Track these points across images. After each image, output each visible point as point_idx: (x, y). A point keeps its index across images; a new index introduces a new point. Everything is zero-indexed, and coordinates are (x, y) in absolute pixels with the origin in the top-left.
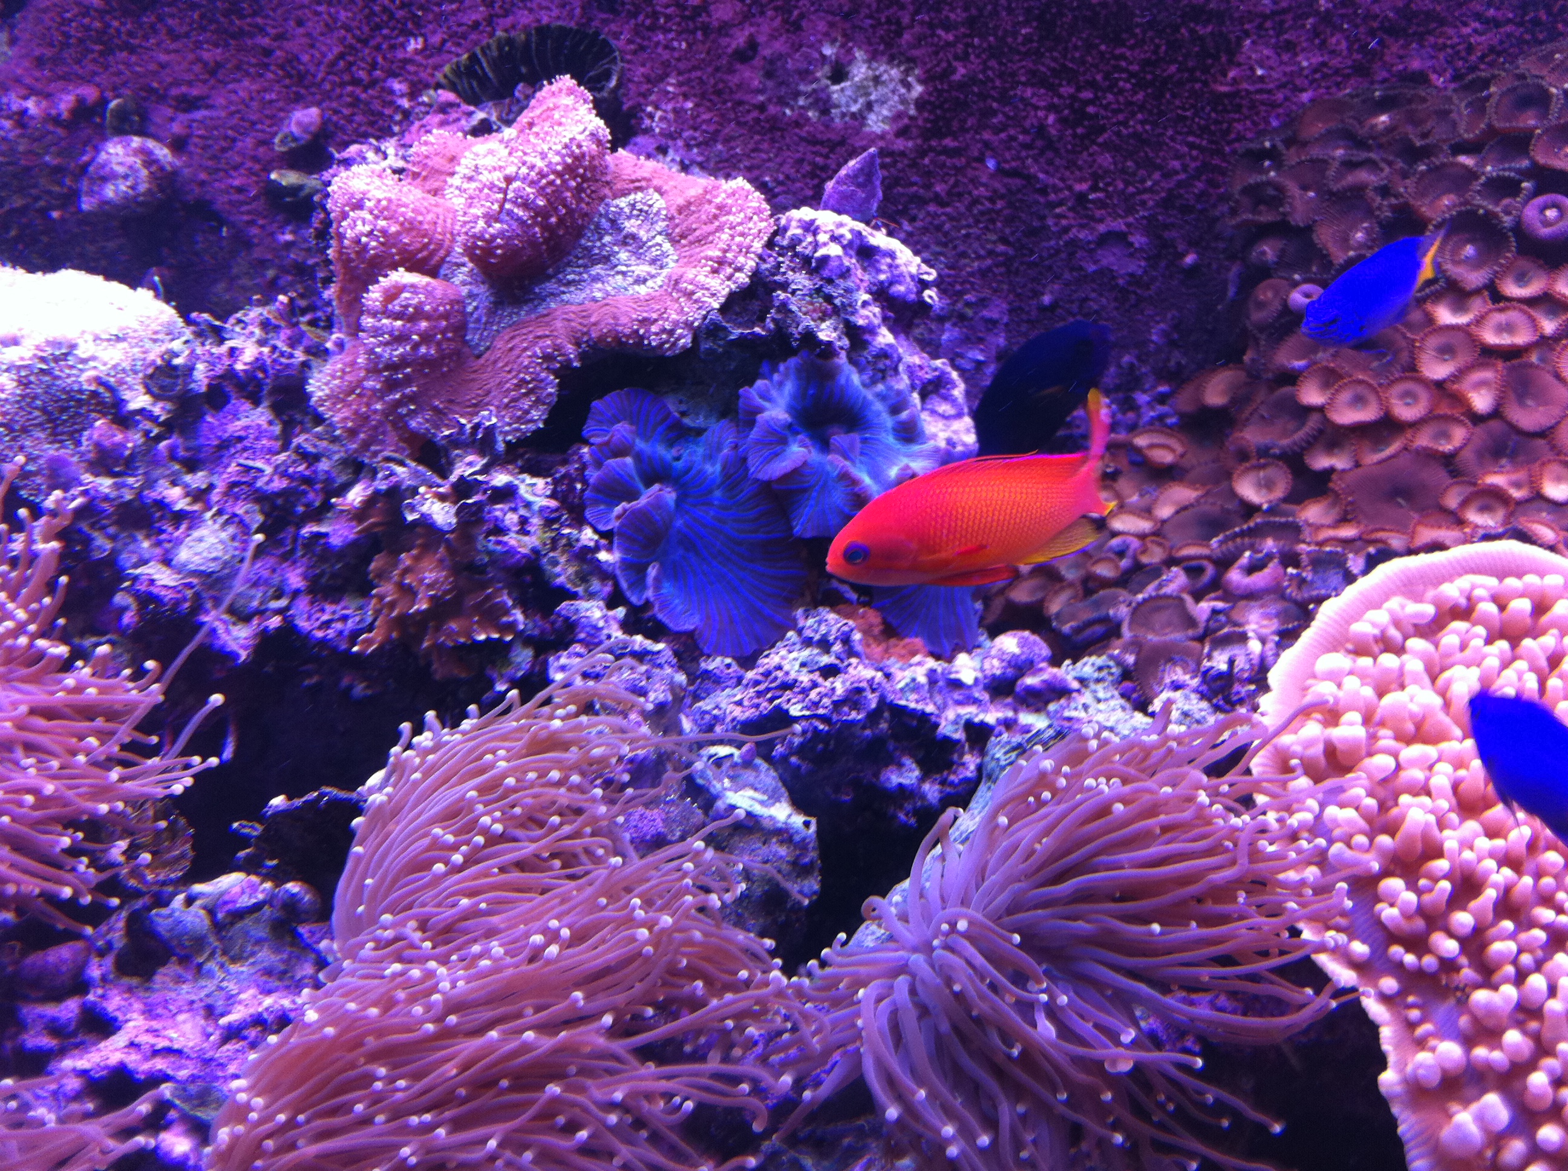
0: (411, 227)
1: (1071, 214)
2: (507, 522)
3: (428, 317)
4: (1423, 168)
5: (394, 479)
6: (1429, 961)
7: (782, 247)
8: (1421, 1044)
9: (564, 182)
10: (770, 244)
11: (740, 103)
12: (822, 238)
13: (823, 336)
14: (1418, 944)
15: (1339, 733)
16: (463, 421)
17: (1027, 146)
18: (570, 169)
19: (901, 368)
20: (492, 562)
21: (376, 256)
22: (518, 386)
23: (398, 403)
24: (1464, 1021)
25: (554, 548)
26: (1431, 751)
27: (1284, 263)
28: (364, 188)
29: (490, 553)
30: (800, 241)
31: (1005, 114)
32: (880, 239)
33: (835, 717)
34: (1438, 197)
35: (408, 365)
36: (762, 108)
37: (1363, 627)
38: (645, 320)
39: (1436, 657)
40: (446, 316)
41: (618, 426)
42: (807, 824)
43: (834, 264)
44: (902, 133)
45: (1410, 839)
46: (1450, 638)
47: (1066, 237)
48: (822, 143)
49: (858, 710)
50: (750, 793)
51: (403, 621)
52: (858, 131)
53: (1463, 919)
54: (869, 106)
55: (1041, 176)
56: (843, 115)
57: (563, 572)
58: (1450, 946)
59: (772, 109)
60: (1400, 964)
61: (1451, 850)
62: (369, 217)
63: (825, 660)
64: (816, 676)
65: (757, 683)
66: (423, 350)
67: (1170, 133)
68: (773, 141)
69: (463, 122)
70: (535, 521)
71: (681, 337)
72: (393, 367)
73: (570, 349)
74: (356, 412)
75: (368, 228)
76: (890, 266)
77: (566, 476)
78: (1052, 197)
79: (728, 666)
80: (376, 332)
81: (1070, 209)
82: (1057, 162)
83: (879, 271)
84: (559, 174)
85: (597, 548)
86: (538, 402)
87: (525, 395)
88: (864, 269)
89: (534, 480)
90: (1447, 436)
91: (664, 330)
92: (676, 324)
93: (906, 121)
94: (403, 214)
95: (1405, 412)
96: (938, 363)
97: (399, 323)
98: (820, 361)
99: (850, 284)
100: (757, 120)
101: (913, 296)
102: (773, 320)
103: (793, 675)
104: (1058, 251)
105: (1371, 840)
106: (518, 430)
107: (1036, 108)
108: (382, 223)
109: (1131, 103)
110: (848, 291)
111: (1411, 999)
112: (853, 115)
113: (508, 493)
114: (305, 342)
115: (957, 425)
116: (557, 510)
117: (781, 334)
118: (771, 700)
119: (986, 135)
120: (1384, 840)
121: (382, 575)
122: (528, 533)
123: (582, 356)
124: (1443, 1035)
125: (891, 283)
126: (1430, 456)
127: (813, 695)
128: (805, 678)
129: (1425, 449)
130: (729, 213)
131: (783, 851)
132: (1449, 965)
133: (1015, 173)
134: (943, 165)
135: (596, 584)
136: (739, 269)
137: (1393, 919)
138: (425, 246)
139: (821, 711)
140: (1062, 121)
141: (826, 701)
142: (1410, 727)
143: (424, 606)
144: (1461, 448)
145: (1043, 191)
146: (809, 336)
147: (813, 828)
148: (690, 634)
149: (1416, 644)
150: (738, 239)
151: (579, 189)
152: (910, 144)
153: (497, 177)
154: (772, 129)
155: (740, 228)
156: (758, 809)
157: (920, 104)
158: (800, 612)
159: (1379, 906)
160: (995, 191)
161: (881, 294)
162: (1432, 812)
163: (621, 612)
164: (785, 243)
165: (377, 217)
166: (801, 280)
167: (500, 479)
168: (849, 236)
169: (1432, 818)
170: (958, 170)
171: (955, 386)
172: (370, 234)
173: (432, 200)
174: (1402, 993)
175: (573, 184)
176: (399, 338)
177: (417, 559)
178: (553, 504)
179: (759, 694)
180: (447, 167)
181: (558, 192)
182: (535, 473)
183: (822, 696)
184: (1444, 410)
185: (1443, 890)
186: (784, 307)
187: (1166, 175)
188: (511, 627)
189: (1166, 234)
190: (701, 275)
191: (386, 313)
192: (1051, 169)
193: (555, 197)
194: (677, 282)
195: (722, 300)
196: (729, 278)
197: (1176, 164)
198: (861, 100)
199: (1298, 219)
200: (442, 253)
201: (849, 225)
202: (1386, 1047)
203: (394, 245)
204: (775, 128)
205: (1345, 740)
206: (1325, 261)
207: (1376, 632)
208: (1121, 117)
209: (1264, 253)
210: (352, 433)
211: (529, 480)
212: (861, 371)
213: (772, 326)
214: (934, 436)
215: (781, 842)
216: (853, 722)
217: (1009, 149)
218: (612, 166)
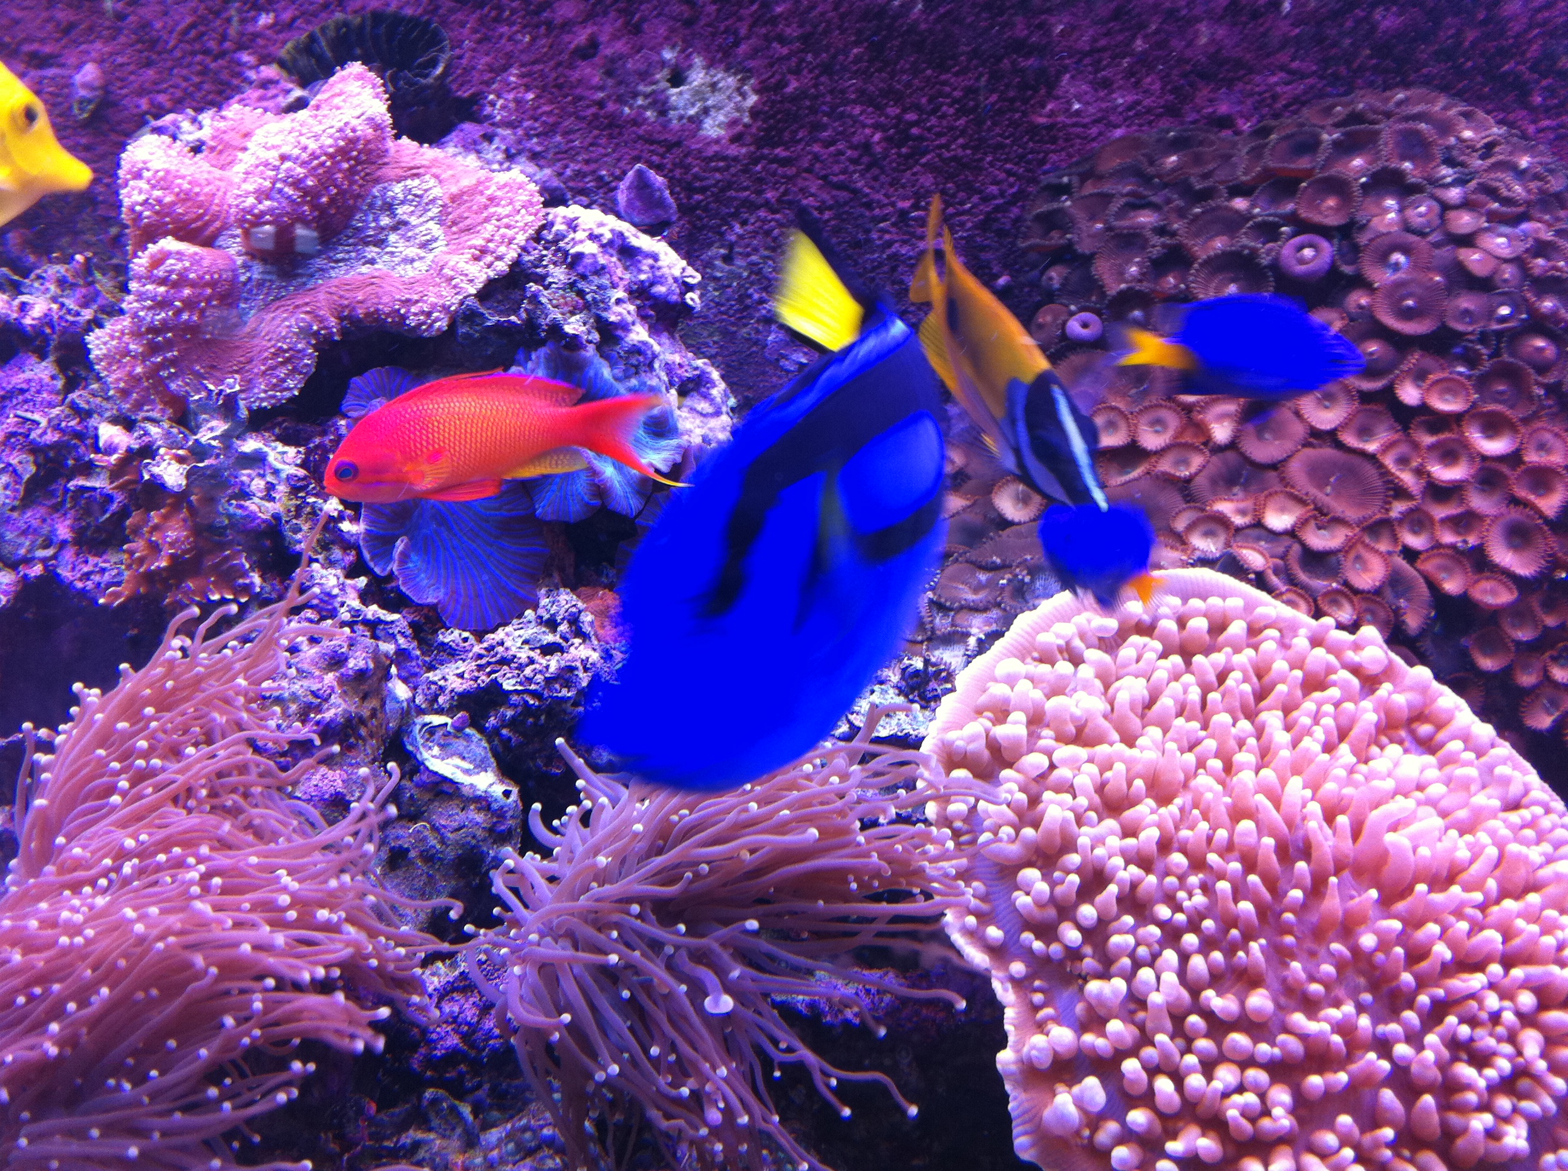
0: (186, 197)
1: (893, 230)
2: (253, 488)
3: (193, 284)
4: (1198, 210)
5: (146, 439)
6: (1055, 948)
7: (547, 242)
8: (1041, 1027)
9: (336, 164)
10: (537, 238)
11: (580, 98)
12: (580, 235)
13: (569, 329)
14: (1047, 931)
15: (1001, 731)
16: (211, 387)
17: (855, 161)
18: (343, 152)
19: (656, 365)
20: (232, 525)
21: (149, 225)
22: (275, 355)
23: (162, 366)
24: (1080, 1008)
25: (297, 516)
26: (1082, 752)
27: (1069, 291)
28: (146, 157)
29: (230, 516)
30: (564, 237)
31: (834, 129)
32: (643, 242)
33: (546, 693)
34: (1211, 238)
35: (170, 330)
36: (601, 104)
37: (1049, 638)
38: (408, 300)
39: (1113, 668)
40: (213, 284)
41: (375, 402)
42: (507, 794)
43: (588, 261)
44: (736, 139)
45: (1049, 833)
46: (1127, 652)
47: (888, 252)
48: (659, 143)
49: (569, 688)
50: (457, 761)
51: (150, 577)
52: (694, 134)
53: (1088, 912)
54: (706, 111)
55: (867, 190)
56: (681, 118)
57: (304, 538)
58: (1072, 935)
59: (611, 107)
60: (1030, 950)
61: (1084, 847)
62: (146, 186)
63: (550, 638)
64: (536, 655)
65: (480, 657)
66: (185, 316)
67: (988, 159)
68: (611, 137)
69: (280, 99)
70: (282, 488)
71: (437, 320)
72: (153, 330)
73: (333, 321)
74: (130, 374)
75: (142, 198)
76: (652, 267)
77: (321, 446)
78: (877, 211)
79: (465, 640)
80: (141, 297)
81: (894, 225)
82: (883, 178)
83: (640, 271)
84: (331, 156)
85: (341, 517)
86: (295, 370)
87: (282, 363)
88: (626, 268)
89: (287, 449)
90: (1186, 463)
91: (423, 312)
92: (434, 306)
93: (739, 128)
94: (179, 186)
95: (1151, 440)
96: (700, 363)
97: (162, 289)
98: (566, 353)
99: (605, 281)
100: (596, 116)
101: (675, 298)
102: (526, 310)
103: (513, 651)
104: (881, 264)
105: (1017, 832)
106: (274, 397)
107: (864, 126)
108: (157, 193)
109: (951, 128)
110: (600, 287)
111: (1037, 983)
112: (691, 119)
113: (258, 460)
114: (100, 301)
115: (714, 423)
116: (305, 478)
117: (531, 324)
118: (489, 674)
119: (816, 148)
120: (1028, 832)
121: (136, 531)
122: (273, 499)
123: (343, 331)
124: (1058, 1020)
125: (653, 284)
126: (1169, 480)
127: (528, 671)
128: (523, 655)
129: (1164, 474)
130: (498, 205)
131: (479, 817)
132: (1074, 954)
133: (840, 186)
134: (774, 174)
135: (337, 553)
136: (500, 258)
137: (1025, 906)
138: (200, 217)
139: (533, 687)
140: (888, 139)
141: (539, 678)
142: (1071, 729)
143: (164, 564)
144: (1196, 474)
145: (869, 206)
146: (556, 328)
147: (514, 797)
148: (433, 607)
149: (1093, 655)
150: (503, 231)
151: (352, 171)
152: (744, 150)
153: (272, 156)
154: (610, 126)
155: (505, 220)
156: (460, 777)
157: (754, 112)
158: (543, 591)
159: (1016, 894)
160: (823, 202)
161: (640, 293)
162: (1072, 809)
163: (362, 581)
164: (550, 237)
165: (153, 187)
166: (559, 274)
167: (250, 445)
168: (608, 236)
169: (1071, 815)
170: (790, 179)
171: (714, 386)
172: (145, 202)
173: (218, 173)
174: (1029, 977)
175: (346, 165)
176: (162, 304)
177: (166, 517)
178: (302, 472)
179: (480, 668)
180: (237, 141)
181: (329, 172)
182: (286, 442)
183: (535, 672)
184: (1187, 438)
185: (1072, 883)
186: (535, 298)
187: (985, 199)
188: (248, 588)
189: (983, 256)
190: (461, 261)
191: (151, 278)
192: (877, 185)
193: (326, 179)
194: (442, 268)
195: (480, 286)
196: (489, 266)
197: (994, 189)
198: (699, 105)
199: (1084, 247)
200: (218, 224)
201: (610, 224)
202: (1008, 1027)
203: (168, 215)
204: (613, 126)
205: (1008, 738)
206: (1101, 290)
207: (1061, 642)
208: (943, 140)
209: (1051, 279)
210: (125, 393)
211: (280, 447)
212: (612, 366)
213: (524, 315)
214: (689, 432)
215: (479, 810)
216: (564, 699)
217: (837, 162)
218: (392, 151)
